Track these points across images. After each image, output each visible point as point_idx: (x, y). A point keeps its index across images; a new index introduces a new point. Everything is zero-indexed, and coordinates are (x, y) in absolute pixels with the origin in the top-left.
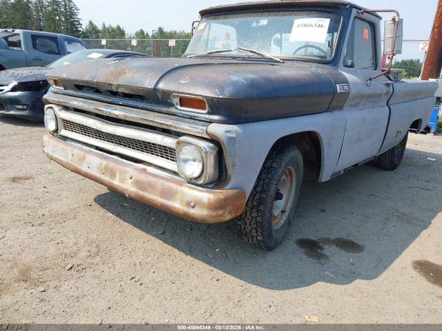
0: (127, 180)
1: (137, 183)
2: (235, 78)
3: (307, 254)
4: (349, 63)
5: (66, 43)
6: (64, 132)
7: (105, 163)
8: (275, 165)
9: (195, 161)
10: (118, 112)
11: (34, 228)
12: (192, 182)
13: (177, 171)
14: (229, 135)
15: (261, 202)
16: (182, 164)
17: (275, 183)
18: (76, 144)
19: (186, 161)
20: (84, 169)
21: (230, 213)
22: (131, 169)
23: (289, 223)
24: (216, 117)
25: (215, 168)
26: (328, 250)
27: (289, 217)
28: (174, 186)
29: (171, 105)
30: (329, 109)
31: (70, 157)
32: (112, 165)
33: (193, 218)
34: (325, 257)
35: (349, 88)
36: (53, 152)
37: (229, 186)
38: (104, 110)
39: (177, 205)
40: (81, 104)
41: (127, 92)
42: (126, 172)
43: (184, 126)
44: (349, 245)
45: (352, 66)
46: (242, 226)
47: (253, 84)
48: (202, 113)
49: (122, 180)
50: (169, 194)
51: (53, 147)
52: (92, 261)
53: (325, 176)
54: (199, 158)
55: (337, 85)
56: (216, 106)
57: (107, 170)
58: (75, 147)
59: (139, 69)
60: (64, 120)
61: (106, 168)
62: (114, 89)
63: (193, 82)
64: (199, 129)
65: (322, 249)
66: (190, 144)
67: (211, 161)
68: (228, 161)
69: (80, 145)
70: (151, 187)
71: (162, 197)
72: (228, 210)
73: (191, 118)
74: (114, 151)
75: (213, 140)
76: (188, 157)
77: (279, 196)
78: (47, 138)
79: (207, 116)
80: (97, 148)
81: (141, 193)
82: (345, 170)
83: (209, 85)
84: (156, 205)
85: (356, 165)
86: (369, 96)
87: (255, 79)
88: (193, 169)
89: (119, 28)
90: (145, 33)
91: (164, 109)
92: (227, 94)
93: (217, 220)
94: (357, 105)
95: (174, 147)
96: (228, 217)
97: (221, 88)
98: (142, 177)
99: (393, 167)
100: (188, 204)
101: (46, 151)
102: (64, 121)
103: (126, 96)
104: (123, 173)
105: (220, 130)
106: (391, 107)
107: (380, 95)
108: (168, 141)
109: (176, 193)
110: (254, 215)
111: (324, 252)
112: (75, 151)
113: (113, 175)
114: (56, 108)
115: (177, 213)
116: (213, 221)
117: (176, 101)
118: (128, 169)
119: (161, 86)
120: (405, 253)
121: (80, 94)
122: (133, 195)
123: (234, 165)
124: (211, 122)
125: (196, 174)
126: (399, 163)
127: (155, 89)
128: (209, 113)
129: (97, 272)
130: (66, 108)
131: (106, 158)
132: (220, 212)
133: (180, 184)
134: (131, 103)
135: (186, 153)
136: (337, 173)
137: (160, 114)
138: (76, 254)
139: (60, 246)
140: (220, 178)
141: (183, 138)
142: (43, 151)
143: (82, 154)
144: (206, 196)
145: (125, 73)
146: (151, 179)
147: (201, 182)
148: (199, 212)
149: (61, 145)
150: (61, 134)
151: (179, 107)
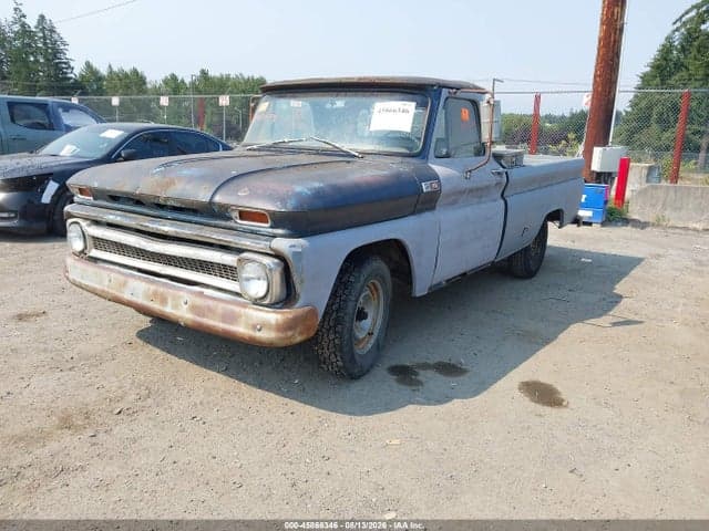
0: (180, 306)
1: (194, 309)
2: (298, 189)
3: (399, 381)
4: (444, 151)
5: (60, 110)
6: (95, 253)
7: (153, 287)
8: (352, 279)
9: (259, 279)
10: (167, 228)
11: (63, 374)
12: (257, 302)
13: (239, 291)
14: (294, 249)
15: (338, 321)
16: (245, 283)
17: (353, 299)
18: (112, 267)
19: (248, 279)
20: (127, 296)
21: (301, 333)
22: (185, 293)
23: (378, 347)
24: (280, 231)
25: (281, 286)
26: (423, 375)
27: (377, 340)
28: (237, 309)
29: (230, 219)
30: (415, 212)
31: (107, 283)
32: (161, 289)
33: (260, 342)
34: (419, 383)
35: (440, 185)
36: (82, 278)
37: (297, 305)
38: (151, 225)
39: (241, 329)
40: (119, 218)
41: (178, 205)
42: (180, 297)
43: (246, 242)
44: (449, 369)
45: (448, 156)
46: (320, 351)
47: (318, 194)
48: (265, 227)
49: (175, 307)
50: (232, 318)
51: (81, 272)
52: (144, 404)
53: (420, 289)
54: (264, 274)
55: (423, 184)
56: (278, 220)
57: (155, 296)
58: (112, 270)
59: (191, 179)
60: (93, 237)
61: (155, 294)
62: (161, 202)
63: (253, 195)
64: (262, 245)
65: (417, 374)
66: (253, 261)
67: (277, 278)
68: (296, 278)
69: (117, 268)
70: (210, 311)
71: (224, 322)
72: (298, 330)
73: (252, 232)
74: (163, 272)
75: (278, 255)
76: (251, 276)
77: (362, 315)
78: (70, 261)
79: (270, 230)
80: (140, 270)
81: (199, 319)
82: (448, 281)
83: (271, 197)
84: (217, 331)
85: (465, 274)
86: (471, 191)
87: (321, 188)
88: (257, 288)
89: (135, 72)
90: (180, 79)
91: (223, 223)
92: (290, 206)
93: (287, 342)
94: (454, 203)
95: (235, 265)
96: (299, 339)
97: (283, 201)
98: (199, 301)
99: (529, 274)
100: (254, 327)
101: (71, 277)
102: (95, 239)
103: (175, 209)
104: (175, 298)
105: (284, 244)
106: (508, 199)
107: (487, 187)
108: (228, 259)
109: (240, 316)
110: (332, 337)
111: (420, 378)
112: (112, 275)
113: (164, 301)
114: (84, 224)
115: (242, 338)
116: (283, 344)
117: (235, 214)
118: (181, 293)
119: (218, 199)
120: (512, 374)
121: (116, 205)
122: (189, 323)
123: (302, 281)
124: (274, 236)
125: (261, 294)
126: (537, 270)
127: (211, 203)
128: (271, 227)
129: (152, 415)
130: (97, 223)
131: (153, 282)
132: (290, 333)
133: (244, 306)
134: (183, 217)
135: (249, 270)
136: (435, 285)
137: (216, 230)
138: (122, 398)
139: (102, 391)
140: (288, 297)
141: (245, 255)
142: (68, 279)
143: (122, 278)
144: (274, 317)
145: (174, 184)
146: (210, 303)
147: (266, 302)
148: (266, 335)
149: (91, 268)
150: (91, 254)
151: (239, 221)
